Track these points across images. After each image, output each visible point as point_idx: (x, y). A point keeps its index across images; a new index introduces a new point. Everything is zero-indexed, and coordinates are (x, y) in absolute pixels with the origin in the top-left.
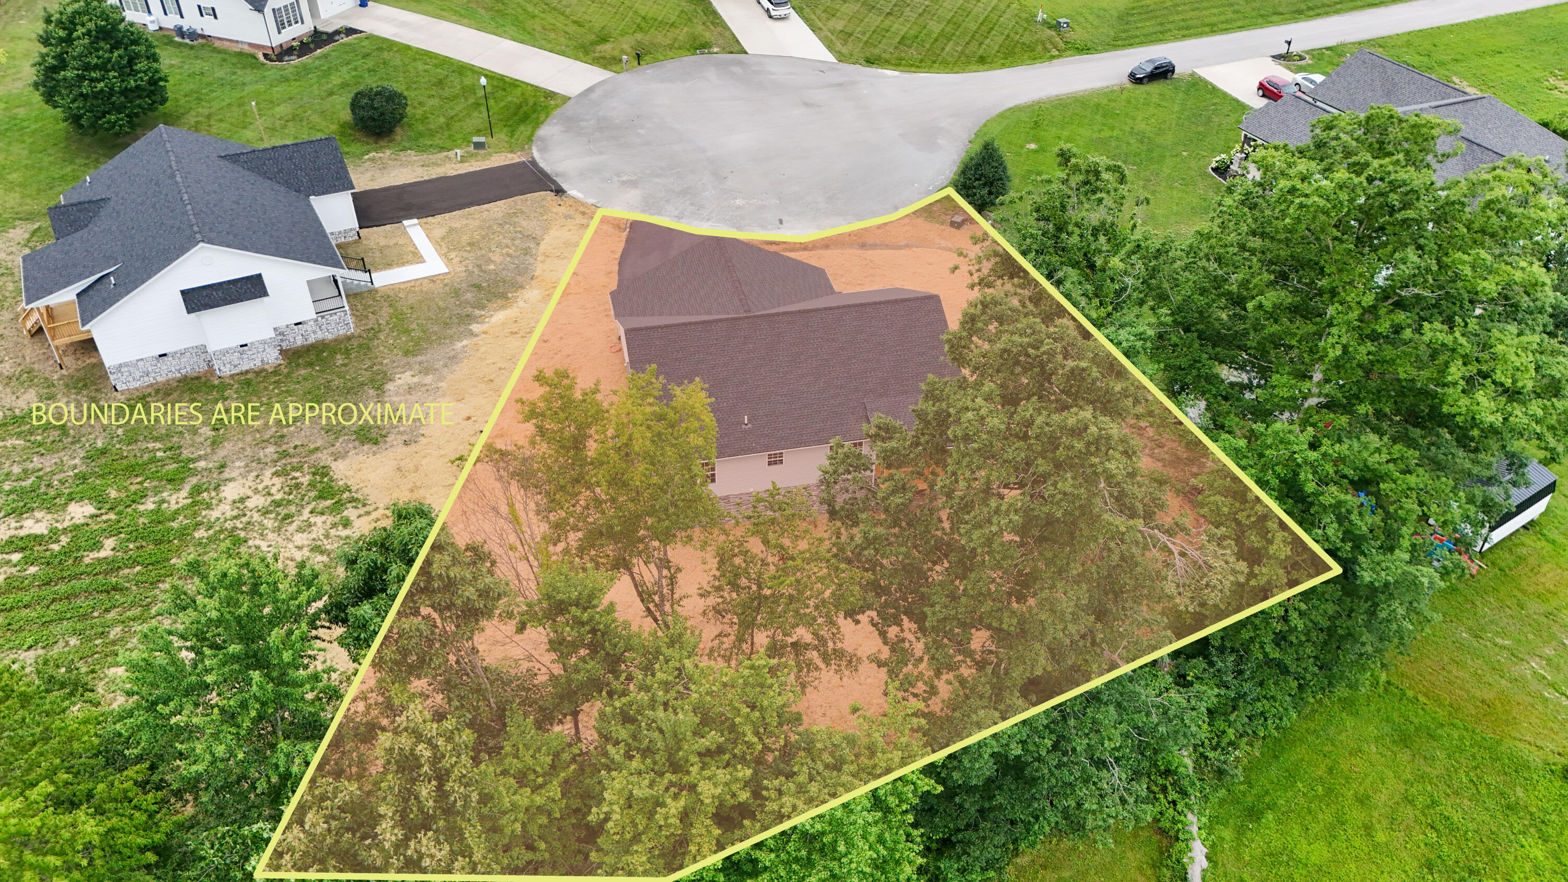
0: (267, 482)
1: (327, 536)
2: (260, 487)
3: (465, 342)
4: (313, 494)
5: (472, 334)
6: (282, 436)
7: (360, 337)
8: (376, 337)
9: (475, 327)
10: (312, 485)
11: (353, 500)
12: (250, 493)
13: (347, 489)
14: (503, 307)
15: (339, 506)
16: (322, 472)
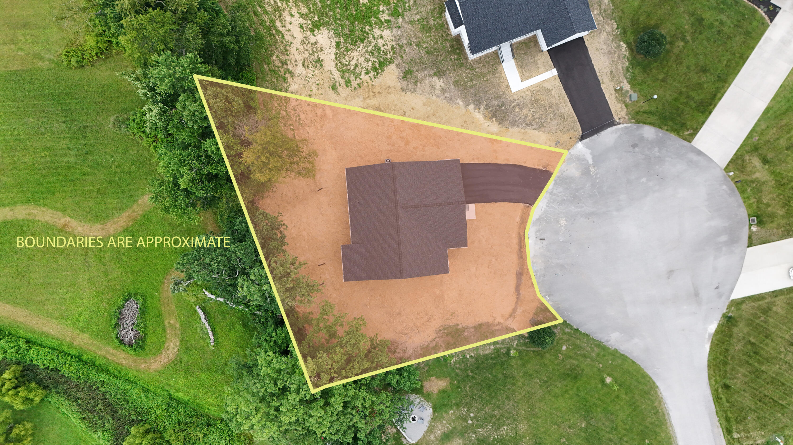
0: (389, 44)
1: (362, 68)
2: (387, 42)
3: (461, 103)
4: (382, 60)
5: (466, 106)
6: (411, 45)
7: (467, 62)
8: (467, 68)
9: (471, 107)
10: (387, 59)
11: (378, 73)
12: (384, 39)
13: (383, 71)
14: (485, 117)
15: (375, 69)
16: (391, 61)
